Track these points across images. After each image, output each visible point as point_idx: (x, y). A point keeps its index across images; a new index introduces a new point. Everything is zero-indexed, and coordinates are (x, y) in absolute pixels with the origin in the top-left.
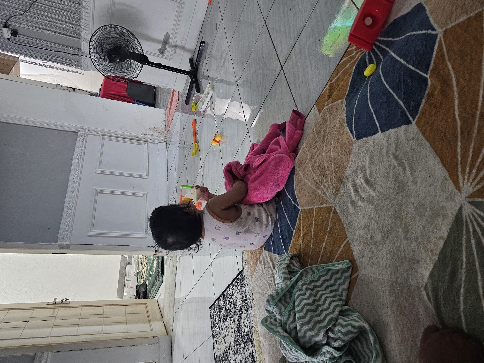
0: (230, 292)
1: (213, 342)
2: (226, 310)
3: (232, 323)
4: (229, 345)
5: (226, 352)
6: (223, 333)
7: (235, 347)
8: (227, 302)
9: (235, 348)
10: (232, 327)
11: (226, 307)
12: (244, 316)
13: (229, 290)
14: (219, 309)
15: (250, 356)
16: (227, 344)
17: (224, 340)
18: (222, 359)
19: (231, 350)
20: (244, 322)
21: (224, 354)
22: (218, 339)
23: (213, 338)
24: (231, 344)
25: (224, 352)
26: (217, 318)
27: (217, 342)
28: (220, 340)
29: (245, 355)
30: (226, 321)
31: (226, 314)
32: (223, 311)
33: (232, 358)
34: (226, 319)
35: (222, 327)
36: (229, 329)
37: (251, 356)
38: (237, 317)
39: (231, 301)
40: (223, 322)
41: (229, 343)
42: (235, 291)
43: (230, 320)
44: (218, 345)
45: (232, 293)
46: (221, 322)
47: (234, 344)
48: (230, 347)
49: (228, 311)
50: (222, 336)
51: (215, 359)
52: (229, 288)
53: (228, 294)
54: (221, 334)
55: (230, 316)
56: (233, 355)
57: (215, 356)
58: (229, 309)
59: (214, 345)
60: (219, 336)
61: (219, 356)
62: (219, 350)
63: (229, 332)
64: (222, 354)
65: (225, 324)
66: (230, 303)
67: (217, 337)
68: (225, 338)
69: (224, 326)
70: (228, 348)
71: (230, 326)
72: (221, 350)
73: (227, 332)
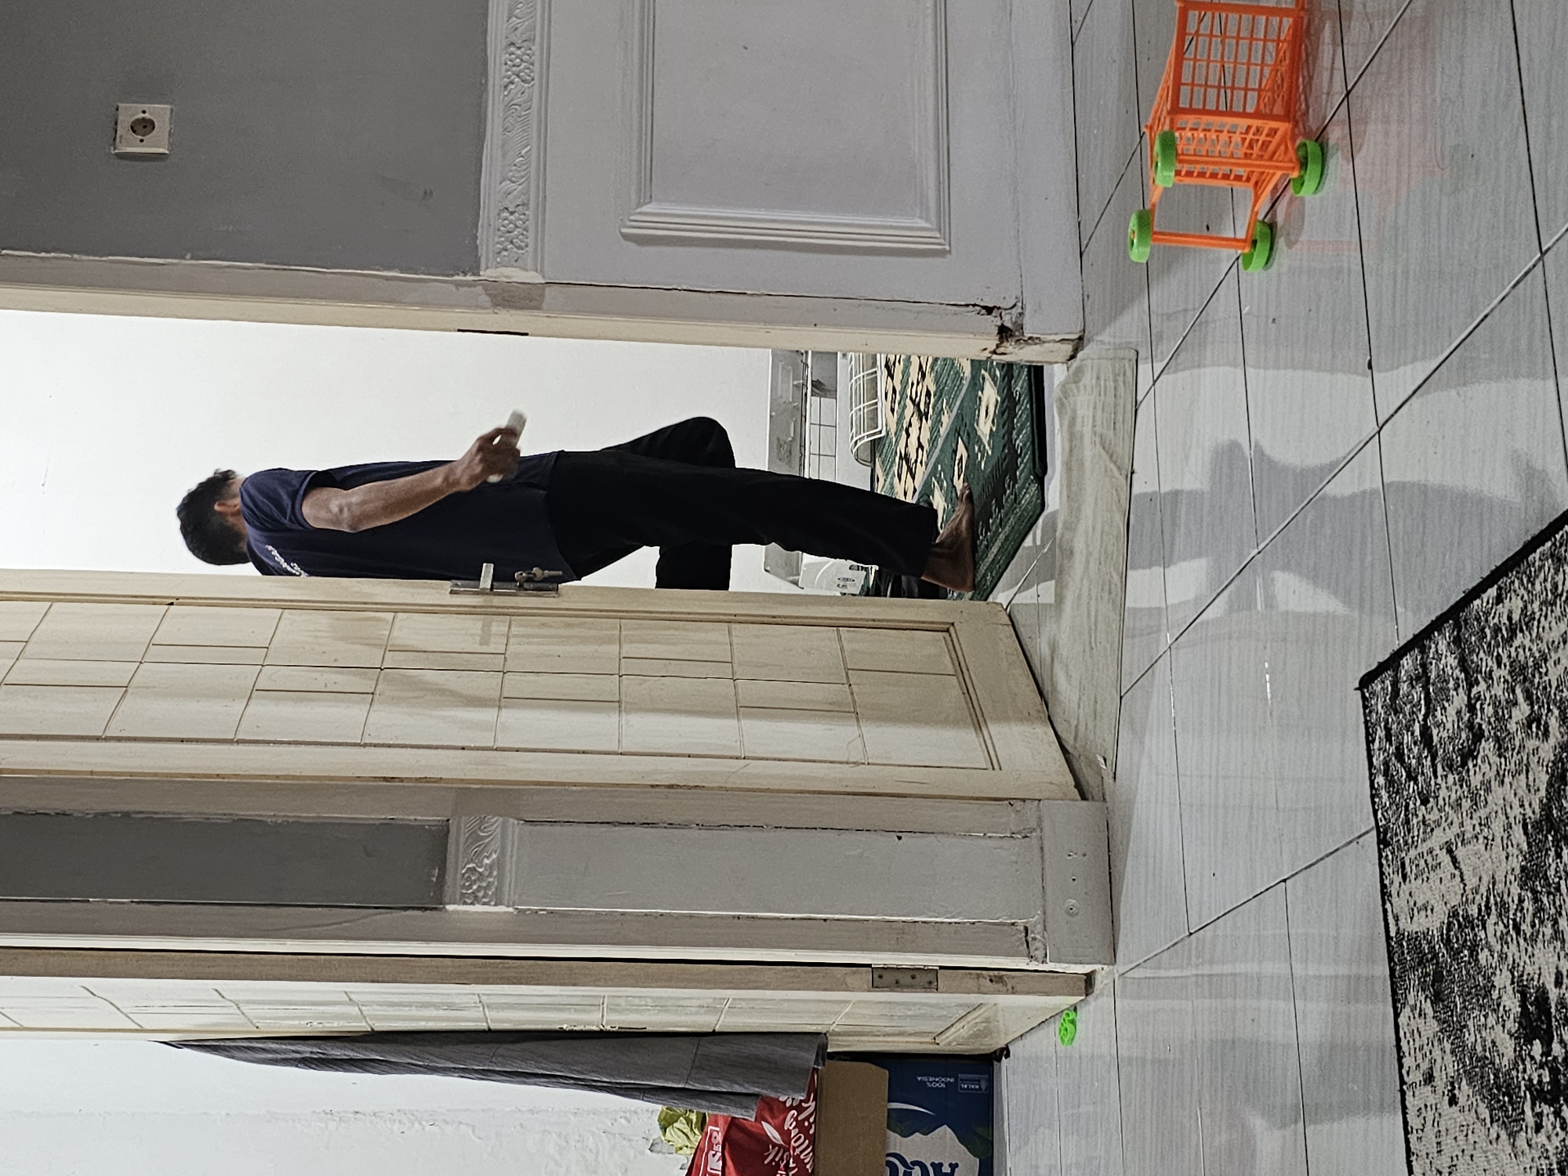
0: (1503, 609)
1: (1381, 865)
2: (1471, 708)
3: (1507, 780)
4: (1483, 890)
5: (1461, 922)
6: (1444, 824)
7: (1521, 901)
8: (1485, 660)
9: (1521, 909)
10: (1510, 797)
11: (1474, 691)
13: (1499, 600)
14: (1427, 694)
16: (1472, 882)
17: (1454, 861)
18: (1435, 955)
19: (1493, 918)
21: (1448, 930)
22: (1413, 853)
23: (1383, 842)
24: (1500, 887)
25: (1449, 923)
26: (1407, 739)
27: (1408, 870)
28: (1428, 858)
30: (1470, 764)
31: (1470, 726)
32: (1451, 711)
33: (1503, 957)
34: (1469, 754)
35: (1444, 792)
36: (1488, 810)
38: (1547, 750)
39: (1505, 660)
40: (1450, 766)
41: (1485, 879)
43: (1494, 759)
44: (1414, 885)
45: (1516, 617)
46: (1434, 766)
47: (1515, 889)
48: (1488, 898)
49: (1482, 709)
50: (1439, 838)
51: (1389, 952)
52: (1500, 588)
53: (1487, 620)
54: (1432, 830)
55: (1497, 740)
56: (1507, 943)
57: (1388, 938)
58: (1496, 703)
59: (1387, 882)
60: (1421, 835)
61: (1416, 939)
62: (1415, 910)
63: (1485, 823)
64: (1435, 932)
65: (1462, 780)
66: (1504, 672)
67: (1406, 843)
68: (1460, 853)
69: (1458, 787)
70: (1477, 903)
71: (1498, 792)
72: (1429, 912)
73: (1476, 822)
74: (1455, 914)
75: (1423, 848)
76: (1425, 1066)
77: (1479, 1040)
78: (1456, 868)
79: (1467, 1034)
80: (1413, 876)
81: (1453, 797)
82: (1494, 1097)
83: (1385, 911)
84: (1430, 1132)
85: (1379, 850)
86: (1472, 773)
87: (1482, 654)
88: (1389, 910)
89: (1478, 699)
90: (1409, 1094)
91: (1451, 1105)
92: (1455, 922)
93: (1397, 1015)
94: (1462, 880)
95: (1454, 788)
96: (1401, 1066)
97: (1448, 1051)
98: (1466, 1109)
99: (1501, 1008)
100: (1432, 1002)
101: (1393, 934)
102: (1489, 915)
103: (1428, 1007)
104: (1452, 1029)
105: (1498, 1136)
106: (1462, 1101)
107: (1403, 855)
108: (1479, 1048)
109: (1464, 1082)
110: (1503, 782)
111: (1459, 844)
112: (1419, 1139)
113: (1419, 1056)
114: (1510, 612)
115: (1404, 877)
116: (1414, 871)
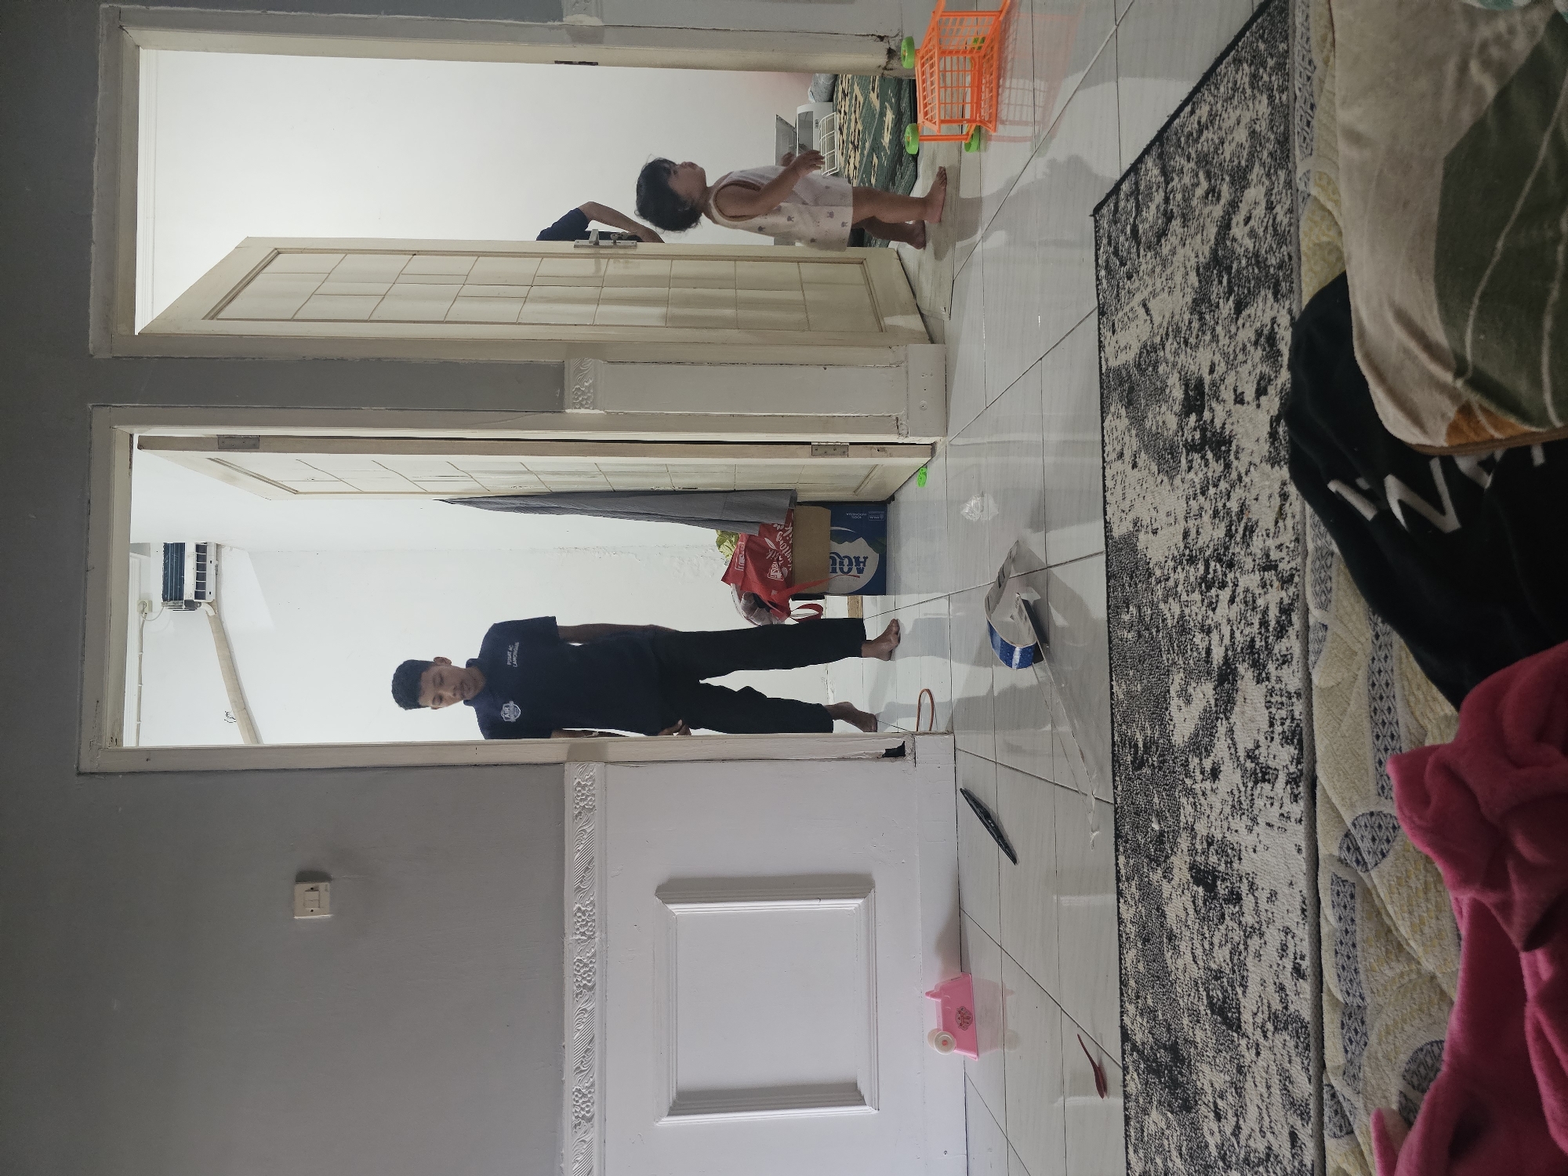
0: (1195, 118)
1: (1099, 329)
2: (1167, 200)
3: (1187, 242)
4: (1165, 324)
5: (1149, 351)
6: (1142, 288)
7: (1190, 323)
8: (1179, 161)
9: (1189, 328)
10: (1189, 253)
11: (1170, 186)
12: (1254, 193)
13: (1193, 112)
14: (1137, 202)
15: (1256, 343)
16: (1157, 320)
17: (1147, 311)
18: (1130, 377)
19: (1170, 340)
20: (1247, 220)
21: (1140, 358)
22: (1121, 314)
23: (1101, 314)
24: (1177, 317)
25: (1141, 353)
26: (1122, 239)
27: (1116, 325)
28: (1130, 315)
29: (1232, 346)
30: (1163, 241)
31: (1165, 213)
32: (1153, 207)
33: (1174, 365)
34: (1162, 234)
35: (1143, 267)
36: (1172, 268)
37: (1263, 340)
38: (1218, 211)
39: (1193, 155)
40: (1149, 248)
41: (1166, 319)
42: (1219, 105)
43: (1179, 230)
44: (1119, 335)
45: (1203, 120)
46: (1138, 250)
47: (1187, 316)
48: (1168, 328)
49: (1174, 198)
50: (1138, 298)
51: (1101, 383)
52: (1194, 104)
53: (1182, 131)
54: (1133, 295)
55: (1183, 216)
56: (1178, 354)
57: (1101, 374)
58: (1185, 189)
59: (1102, 339)
60: (1126, 301)
61: (1118, 370)
62: (1119, 351)
63: (1170, 278)
64: (1131, 362)
65: (1156, 254)
66: (1192, 165)
67: (1116, 310)
68: (1150, 305)
69: (1153, 260)
70: (1160, 334)
71: (1180, 251)
72: (1128, 349)
73: (1164, 279)
74: (1145, 346)
75: (1127, 309)
76: (1118, 448)
77: (1154, 423)
78: (1148, 315)
79: (1147, 422)
80: (1120, 329)
81: (1150, 267)
82: (1162, 457)
83: (1100, 358)
84: (1119, 488)
85: (1099, 319)
86: (1163, 246)
87: (1177, 158)
88: (1103, 357)
89: (1172, 191)
90: (1107, 470)
91: (1133, 468)
92: (1145, 351)
93: (1103, 421)
94: (1152, 321)
95: (1150, 261)
96: (1104, 452)
97: (1134, 435)
98: (1143, 468)
99: (1171, 399)
100: (1126, 408)
101: (1104, 371)
102: (1167, 339)
103: (1123, 412)
104: (1137, 421)
105: (1162, 481)
106: (1140, 463)
107: (1114, 317)
108: (1154, 428)
109: (1143, 452)
110: (1184, 245)
111: (1151, 298)
112: (1112, 494)
113: (1115, 442)
114: (1200, 117)
115: (1114, 332)
116: (1120, 326)
